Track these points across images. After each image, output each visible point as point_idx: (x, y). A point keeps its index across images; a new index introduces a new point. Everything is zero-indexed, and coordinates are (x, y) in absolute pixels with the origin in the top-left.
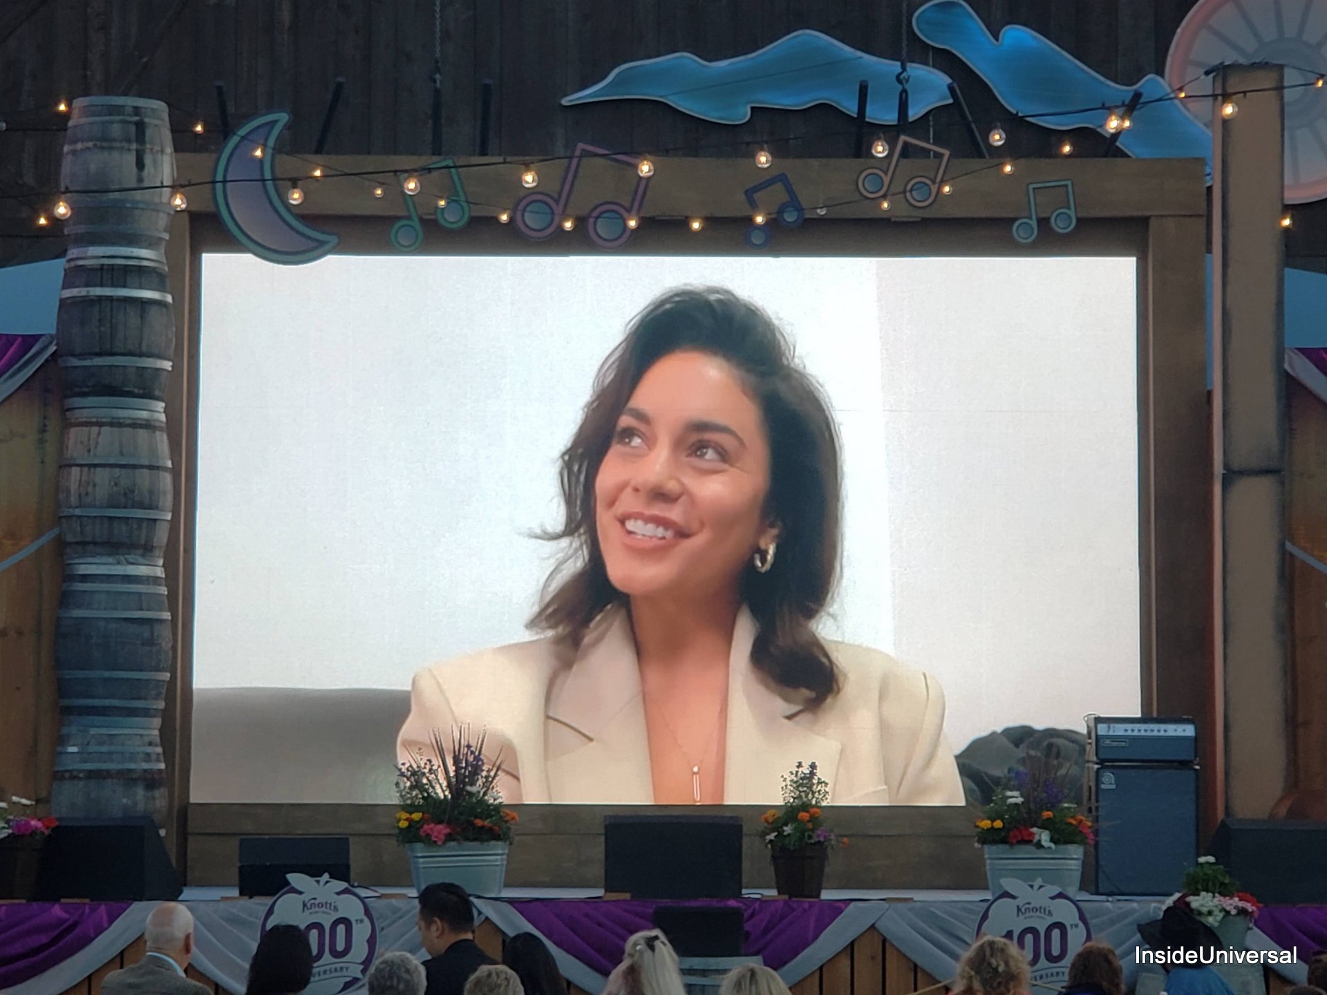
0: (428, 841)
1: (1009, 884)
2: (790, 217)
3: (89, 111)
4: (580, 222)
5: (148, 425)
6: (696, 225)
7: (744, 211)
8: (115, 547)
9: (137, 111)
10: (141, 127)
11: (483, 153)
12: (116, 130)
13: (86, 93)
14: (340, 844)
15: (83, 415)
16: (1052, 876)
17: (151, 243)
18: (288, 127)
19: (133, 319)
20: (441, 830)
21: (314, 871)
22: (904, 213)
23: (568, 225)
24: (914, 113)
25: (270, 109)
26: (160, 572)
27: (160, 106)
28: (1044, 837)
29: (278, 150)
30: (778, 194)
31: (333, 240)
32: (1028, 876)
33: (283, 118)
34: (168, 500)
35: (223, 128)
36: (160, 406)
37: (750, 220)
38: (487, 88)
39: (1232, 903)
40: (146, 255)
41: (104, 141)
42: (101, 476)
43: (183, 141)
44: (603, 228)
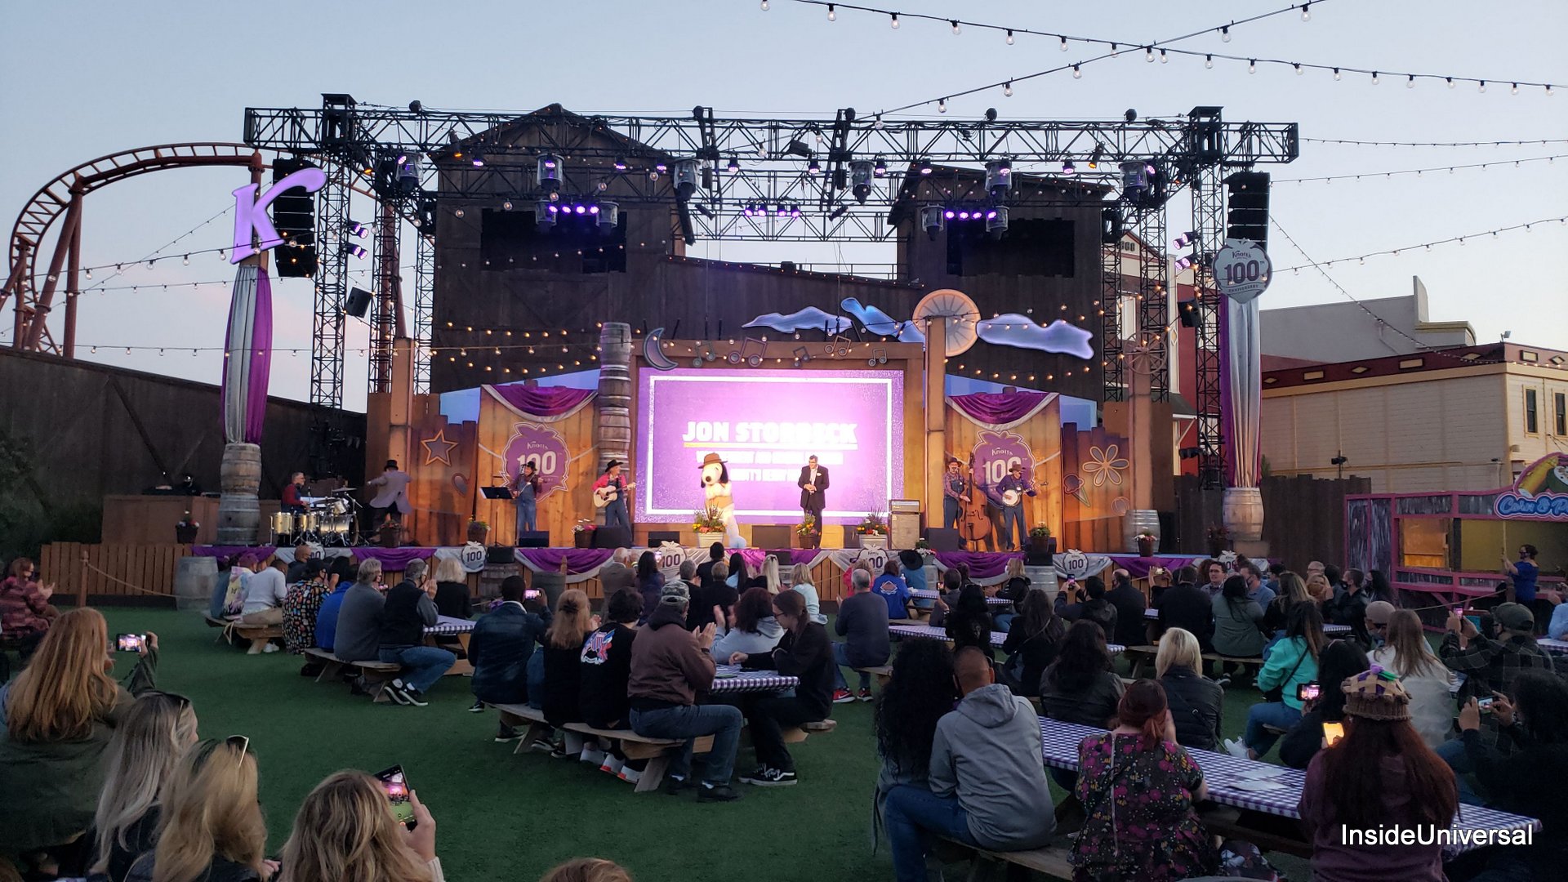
0: (701, 532)
1: (865, 546)
2: (806, 359)
3: (606, 327)
4: (746, 359)
5: (624, 415)
6: (779, 361)
7: (792, 356)
8: (614, 450)
9: (621, 326)
10: (622, 331)
11: (719, 339)
12: (615, 332)
13: (607, 321)
14: (677, 533)
15: (605, 412)
16: (877, 544)
17: (625, 364)
18: (664, 332)
19: (619, 385)
20: (706, 529)
21: (670, 541)
22: (837, 357)
23: (743, 360)
24: (841, 330)
25: (660, 326)
26: (626, 457)
27: (627, 325)
28: (876, 532)
29: (661, 338)
30: (802, 352)
31: (677, 364)
32: (871, 543)
33: (663, 329)
34: (629, 437)
35: (645, 332)
36: (627, 410)
37: (794, 359)
38: (720, 322)
39: (929, 551)
40: (624, 367)
41: (612, 335)
42: (611, 430)
43: (634, 334)
44: (753, 362)
